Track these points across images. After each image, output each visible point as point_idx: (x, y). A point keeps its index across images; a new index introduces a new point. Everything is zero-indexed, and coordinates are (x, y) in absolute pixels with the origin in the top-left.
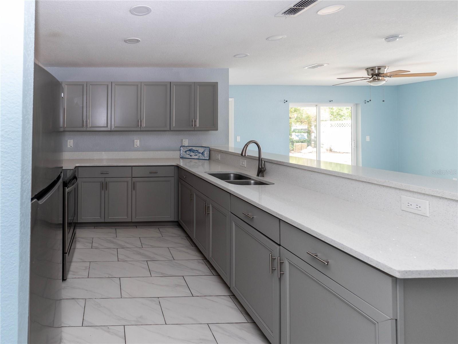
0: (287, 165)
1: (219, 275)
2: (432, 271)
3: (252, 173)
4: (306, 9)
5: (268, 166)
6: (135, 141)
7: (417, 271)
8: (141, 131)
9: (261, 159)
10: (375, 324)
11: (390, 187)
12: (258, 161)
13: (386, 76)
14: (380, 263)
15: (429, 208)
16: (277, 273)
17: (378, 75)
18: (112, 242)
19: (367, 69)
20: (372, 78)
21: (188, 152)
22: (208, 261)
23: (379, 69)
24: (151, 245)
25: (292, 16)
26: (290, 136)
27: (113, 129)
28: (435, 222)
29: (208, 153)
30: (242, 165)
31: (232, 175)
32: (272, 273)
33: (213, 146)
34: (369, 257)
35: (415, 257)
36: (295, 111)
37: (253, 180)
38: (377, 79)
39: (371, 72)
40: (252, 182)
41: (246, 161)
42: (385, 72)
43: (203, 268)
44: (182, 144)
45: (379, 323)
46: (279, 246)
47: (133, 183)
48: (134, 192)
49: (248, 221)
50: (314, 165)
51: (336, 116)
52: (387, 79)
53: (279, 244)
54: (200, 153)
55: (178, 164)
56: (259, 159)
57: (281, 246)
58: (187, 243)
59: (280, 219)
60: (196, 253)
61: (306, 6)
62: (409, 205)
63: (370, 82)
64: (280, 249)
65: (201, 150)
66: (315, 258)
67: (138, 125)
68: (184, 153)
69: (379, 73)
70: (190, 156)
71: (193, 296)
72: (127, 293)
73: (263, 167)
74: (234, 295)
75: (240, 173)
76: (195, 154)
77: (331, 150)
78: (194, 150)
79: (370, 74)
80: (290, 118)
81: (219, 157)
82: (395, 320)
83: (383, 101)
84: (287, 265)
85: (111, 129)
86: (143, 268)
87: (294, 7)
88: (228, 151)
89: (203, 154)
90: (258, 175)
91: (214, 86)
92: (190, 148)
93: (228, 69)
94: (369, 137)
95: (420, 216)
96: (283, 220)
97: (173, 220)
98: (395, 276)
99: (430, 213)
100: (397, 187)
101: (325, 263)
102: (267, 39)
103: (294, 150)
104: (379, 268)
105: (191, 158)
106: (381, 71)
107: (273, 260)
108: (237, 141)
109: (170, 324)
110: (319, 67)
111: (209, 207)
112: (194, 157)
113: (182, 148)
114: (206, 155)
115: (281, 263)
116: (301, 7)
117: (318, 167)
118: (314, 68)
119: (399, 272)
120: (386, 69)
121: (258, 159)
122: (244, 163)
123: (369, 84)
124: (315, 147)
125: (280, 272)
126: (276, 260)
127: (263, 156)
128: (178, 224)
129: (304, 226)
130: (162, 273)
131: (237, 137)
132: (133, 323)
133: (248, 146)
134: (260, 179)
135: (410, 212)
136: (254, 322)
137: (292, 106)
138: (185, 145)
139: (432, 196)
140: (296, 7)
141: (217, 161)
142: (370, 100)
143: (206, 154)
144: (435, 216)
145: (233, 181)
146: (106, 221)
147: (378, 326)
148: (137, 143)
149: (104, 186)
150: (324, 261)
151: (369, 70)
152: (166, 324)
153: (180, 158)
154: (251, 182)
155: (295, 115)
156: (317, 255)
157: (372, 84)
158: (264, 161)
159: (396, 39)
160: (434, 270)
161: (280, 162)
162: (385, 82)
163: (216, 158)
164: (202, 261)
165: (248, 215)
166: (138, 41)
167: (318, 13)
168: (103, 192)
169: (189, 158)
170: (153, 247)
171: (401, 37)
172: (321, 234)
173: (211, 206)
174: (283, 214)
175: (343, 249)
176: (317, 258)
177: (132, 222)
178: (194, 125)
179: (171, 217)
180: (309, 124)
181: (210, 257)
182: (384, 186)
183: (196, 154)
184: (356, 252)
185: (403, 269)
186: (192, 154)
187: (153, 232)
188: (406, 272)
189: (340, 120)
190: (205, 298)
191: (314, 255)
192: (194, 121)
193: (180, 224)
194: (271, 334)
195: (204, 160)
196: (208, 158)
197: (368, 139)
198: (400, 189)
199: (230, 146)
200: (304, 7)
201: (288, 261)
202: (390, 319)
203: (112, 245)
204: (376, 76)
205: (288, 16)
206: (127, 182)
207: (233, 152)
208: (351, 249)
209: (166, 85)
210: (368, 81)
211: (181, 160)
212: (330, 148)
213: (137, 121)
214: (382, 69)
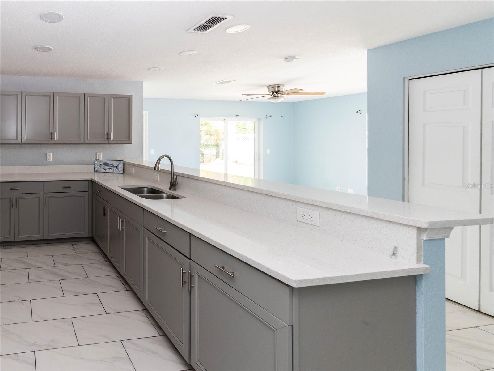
0: (197, 179)
1: (132, 290)
2: (322, 278)
3: (165, 187)
4: (216, 26)
5: (180, 180)
6: (48, 154)
7: (310, 280)
8: (54, 144)
9: (173, 173)
10: (274, 331)
11: (288, 200)
12: (171, 175)
13: (284, 93)
14: (279, 274)
15: (320, 218)
16: (187, 286)
17: (277, 92)
18: (24, 263)
19: (268, 86)
20: (272, 95)
21: (102, 166)
22: (122, 277)
23: (278, 87)
24: (64, 263)
25: (203, 32)
26: (200, 149)
27: (24, 142)
28: (324, 230)
29: (123, 166)
30: (155, 179)
31: (145, 189)
32: (183, 287)
33: (127, 160)
34: (269, 269)
35: (308, 266)
36: (205, 124)
37: (166, 194)
38: (277, 96)
39: (272, 90)
40: (165, 195)
41: (159, 175)
42: (283, 91)
43: (117, 284)
44: (97, 158)
45: (277, 331)
46: (189, 260)
47: (45, 199)
48: (46, 209)
49: (160, 236)
50: (222, 179)
51: (242, 129)
52: (285, 96)
53: (189, 257)
54: (115, 167)
55: (92, 179)
56: (172, 173)
57: (191, 259)
58: (100, 258)
59: (190, 234)
60: (110, 269)
61: (215, 23)
62: (303, 215)
63: (271, 99)
64: (190, 263)
65: (115, 164)
66: (222, 270)
67: (51, 138)
68: (99, 167)
69: (279, 91)
70: (105, 169)
71: (107, 314)
72: (38, 316)
73: (175, 181)
74: (147, 309)
75: (153, 186)
76: (109, 168)
77: (236, 162)
78: (109, 164)
79: (271, 91)
80: (201, 131)
81: (133, 170)
82: (291, 326)
83: (282, 117)
84: (196, 278)
85: (21, 142)
86: (56, 288)
87: (204, 24)
88: (142, 165)
89: (117, 167)
90: (170, 189)
91: (128, 99)
92: (105, 161)
93: (143, 82)
94: (269, 150)
95: (312, 226)
96: (193, 234)
97: (87, 236)
98: (291, 286)
99: (320, 223)
100: (294, 200)
101: (231, 276)
102: (179, 54)
103: (204, 161)
104: (278, 278)
105: (105, 171)
106: (280, 89)
107: (184, 273)
108: (151, 154)
109: (83, 345)
110: (227, 83)
111: (122, 222)
112: (108, 171)
113: (96, 162)
114: (120, 169)
115: (191, 277)
116: (211, 24)
117: (225, 181)
118: (222, 84)
119: (295, 281)
120: (284, 87)
121: (170, 173)
122: (157, 176)
123: (270, 100)
124: (223, 159)
125: (190, 285)
126: (187, 273)
127: (175, 170)
128: (92, 240)
129: (212, 240)
130: (75, 292)
131: (151, 150)
132: (45, 348)
133: (160, 160)
134: (173, 192)
135: (304, 223)
136: (165, 335)
137: (202, 120)
138: (99, 159)
139: (322, 207)
140: (207, 24)
141: (131, 175)
142: (271, 116)
143: (121, 167)
144: (324, 225)
145: (146, 196)
146: (16, 240)
147: (277, 332)
148: (50, 156)
149: (14, 203)
150: (230, 273)
151: (270, 88)
152: (79, 345)
153: (95, 171)
154: (163, 195)
155: (204, 128)
156: (224, 268)
157: (272, 101)
158: (176, 175)
159: (293, 60)
160: (324, 278)
161: (191, 176)
162: (283, 99)
163: (131, 172)
164: (116, 277)
165: (160, 229)
166: (50, 49)
167: (226, 31)
168: (13, 210)
169: (104, 171)
170: (66, 265)
171: (297, 58)
172: (228, 248)
173: (124, 221)
174: (194, 229)
175: (247, 261)
176: (224, 271)
177: (44, 240)
178: (109, 139)
179: (85, 233)
180: (217, 137)
181: (123, 272)
182: (282, 198)
183: (111, 167)
184: (258, 264)
185: (299, 279)
186: (106, 167)
187: (66, 249)
188: (301, 281)
189: (244, 133)
190: (118, 315)
191: (222, 268)
192: (109, 134)
193: (94, 240)
194: (182, 346)
195: (118, 174)
196: (122, 172)
197: (268, 151)
198: (296, 201)
199: (144, 159)
200: (213, 24)
201: (197, 274)
202: (287, 325)
203: (22, 266)
204: (276, 93)
205: (199, 32)
206: (39, 198)
207: (147, 166)
208: (254, 262)
209: (80, 97)
210: (269, 98)
211: (96, 174)
212: (236, 160)
213: (50, 134)
214: (281, 87)
